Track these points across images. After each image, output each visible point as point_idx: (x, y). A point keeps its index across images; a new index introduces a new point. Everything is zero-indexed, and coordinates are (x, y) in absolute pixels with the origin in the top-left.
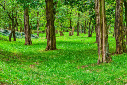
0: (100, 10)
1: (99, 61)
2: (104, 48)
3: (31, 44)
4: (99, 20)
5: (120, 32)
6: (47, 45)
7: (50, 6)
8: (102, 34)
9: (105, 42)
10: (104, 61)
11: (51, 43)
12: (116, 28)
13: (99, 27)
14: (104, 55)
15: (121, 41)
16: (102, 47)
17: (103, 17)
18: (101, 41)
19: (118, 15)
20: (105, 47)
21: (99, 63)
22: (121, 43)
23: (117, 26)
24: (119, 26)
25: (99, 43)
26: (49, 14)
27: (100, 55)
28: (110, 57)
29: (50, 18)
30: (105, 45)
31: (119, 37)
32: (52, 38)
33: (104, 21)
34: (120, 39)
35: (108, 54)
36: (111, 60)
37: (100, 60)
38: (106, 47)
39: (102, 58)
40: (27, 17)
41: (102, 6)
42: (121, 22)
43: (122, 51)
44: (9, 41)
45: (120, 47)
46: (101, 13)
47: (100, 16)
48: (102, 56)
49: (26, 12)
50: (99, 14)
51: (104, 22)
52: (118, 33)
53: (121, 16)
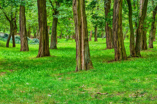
0: (78, 9)
1: (77, 68)
2: (83, 53)
3: (28, 50)
4: (77, 20)
5: (118, 35)
6: (39, 51)
7: (42, 5)
8: (81, 37)
9: (84, 45)
10: (83, 68)
11: (43, 49)
12: (114, 31)
13: (77, 28)
14: (83, 61)
15: (120, 46)
16: (81, 52)
17: (82, 17)
18: (79, 45)
19: (116, 15)
20: (84, 51)
21: (77, 70)
22: (120, 49)
23: (115, 28)
24: (117, 28)
25: (77, 47)
26: (41, 15)
27: (79, 61)
28: (90, 64)
29: (42, 19)
30: (84, 49)
31: (118, 42)
32: (45, 42)
33: (82, 21)
34: (119, 44)
35: (88, 59)
36: (91, 67)
37: (79, 67)
38: (86, 52)
39: (81, 65)
40: (23, 18)
41: (81, 3)
42: (120, 23)
43: (121, 58)
44: (6, 47)
45: (119, 53)
46: (79, 12)
47: (78, 15)
48: (81, 62)
49: (22, 13)
50: (77, 14)
51: (82, 23)
52: (116, 36)
53: (120, 16)
